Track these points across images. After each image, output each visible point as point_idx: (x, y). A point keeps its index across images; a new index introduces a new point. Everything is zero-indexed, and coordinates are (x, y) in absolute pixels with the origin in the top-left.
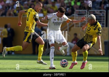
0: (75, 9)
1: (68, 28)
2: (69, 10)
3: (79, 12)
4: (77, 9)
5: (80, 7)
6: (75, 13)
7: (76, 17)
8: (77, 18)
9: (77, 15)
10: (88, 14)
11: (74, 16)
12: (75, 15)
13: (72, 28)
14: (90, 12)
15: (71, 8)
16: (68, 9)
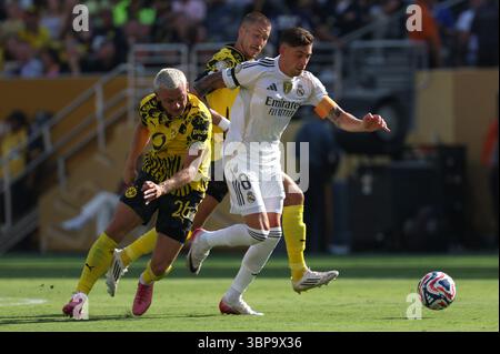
0: (131, 40)
1: (100, 128)
2: (103, 45)
3: (151, 54)
4: (140, 41)
5: (155, 33)
6: (131, 57)
7: (136, 76)
8: (142, 81)
9: (141, 69)
10: (189, 62)
11: (125, 73)
12: (129, 66)
13: (119, 130)
14: (200, 53)
15: (111, 34)
16: (98, 42)
